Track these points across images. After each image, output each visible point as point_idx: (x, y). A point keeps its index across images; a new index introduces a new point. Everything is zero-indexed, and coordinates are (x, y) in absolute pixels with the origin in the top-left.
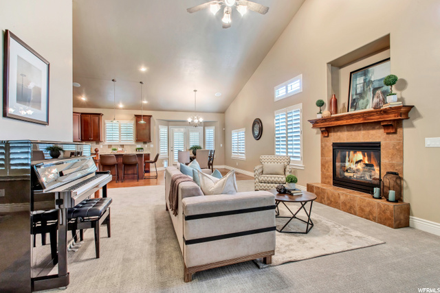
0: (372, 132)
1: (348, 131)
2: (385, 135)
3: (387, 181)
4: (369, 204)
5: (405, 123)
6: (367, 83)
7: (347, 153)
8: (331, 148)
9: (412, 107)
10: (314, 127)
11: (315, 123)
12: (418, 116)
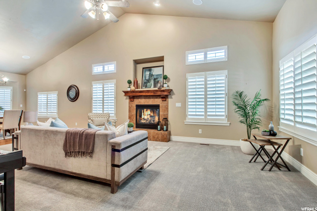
0: (156, 100)
1: (144, 98)
2: (161, 102)
3: (163, 122)
4: (157, 134)
5: (169, 96)
6: (151, 75)
7: (143, 110)
8: (135, 108)
9: (172, 90)
10: (125, 95)
11: (126, 93)
12: (174, 94)
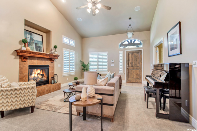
2: (50, 63)
7: (33, 70)
8: (28, 68)
